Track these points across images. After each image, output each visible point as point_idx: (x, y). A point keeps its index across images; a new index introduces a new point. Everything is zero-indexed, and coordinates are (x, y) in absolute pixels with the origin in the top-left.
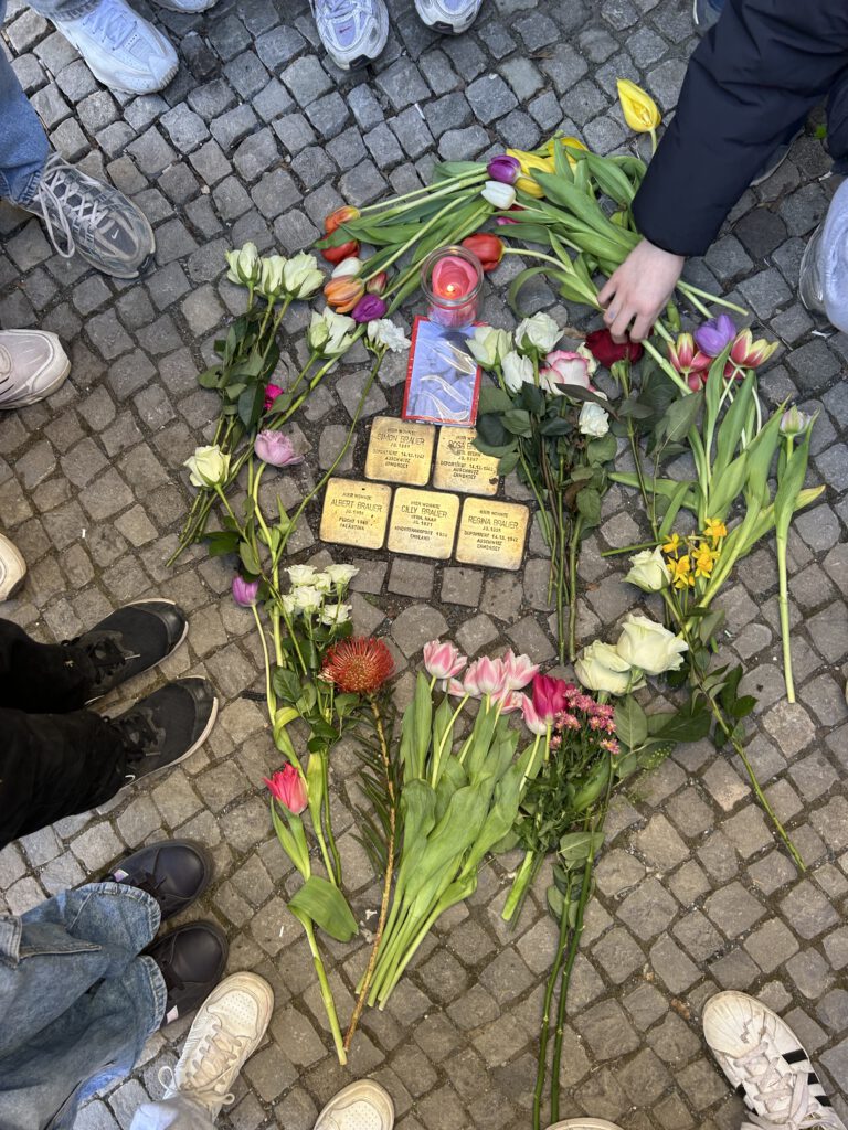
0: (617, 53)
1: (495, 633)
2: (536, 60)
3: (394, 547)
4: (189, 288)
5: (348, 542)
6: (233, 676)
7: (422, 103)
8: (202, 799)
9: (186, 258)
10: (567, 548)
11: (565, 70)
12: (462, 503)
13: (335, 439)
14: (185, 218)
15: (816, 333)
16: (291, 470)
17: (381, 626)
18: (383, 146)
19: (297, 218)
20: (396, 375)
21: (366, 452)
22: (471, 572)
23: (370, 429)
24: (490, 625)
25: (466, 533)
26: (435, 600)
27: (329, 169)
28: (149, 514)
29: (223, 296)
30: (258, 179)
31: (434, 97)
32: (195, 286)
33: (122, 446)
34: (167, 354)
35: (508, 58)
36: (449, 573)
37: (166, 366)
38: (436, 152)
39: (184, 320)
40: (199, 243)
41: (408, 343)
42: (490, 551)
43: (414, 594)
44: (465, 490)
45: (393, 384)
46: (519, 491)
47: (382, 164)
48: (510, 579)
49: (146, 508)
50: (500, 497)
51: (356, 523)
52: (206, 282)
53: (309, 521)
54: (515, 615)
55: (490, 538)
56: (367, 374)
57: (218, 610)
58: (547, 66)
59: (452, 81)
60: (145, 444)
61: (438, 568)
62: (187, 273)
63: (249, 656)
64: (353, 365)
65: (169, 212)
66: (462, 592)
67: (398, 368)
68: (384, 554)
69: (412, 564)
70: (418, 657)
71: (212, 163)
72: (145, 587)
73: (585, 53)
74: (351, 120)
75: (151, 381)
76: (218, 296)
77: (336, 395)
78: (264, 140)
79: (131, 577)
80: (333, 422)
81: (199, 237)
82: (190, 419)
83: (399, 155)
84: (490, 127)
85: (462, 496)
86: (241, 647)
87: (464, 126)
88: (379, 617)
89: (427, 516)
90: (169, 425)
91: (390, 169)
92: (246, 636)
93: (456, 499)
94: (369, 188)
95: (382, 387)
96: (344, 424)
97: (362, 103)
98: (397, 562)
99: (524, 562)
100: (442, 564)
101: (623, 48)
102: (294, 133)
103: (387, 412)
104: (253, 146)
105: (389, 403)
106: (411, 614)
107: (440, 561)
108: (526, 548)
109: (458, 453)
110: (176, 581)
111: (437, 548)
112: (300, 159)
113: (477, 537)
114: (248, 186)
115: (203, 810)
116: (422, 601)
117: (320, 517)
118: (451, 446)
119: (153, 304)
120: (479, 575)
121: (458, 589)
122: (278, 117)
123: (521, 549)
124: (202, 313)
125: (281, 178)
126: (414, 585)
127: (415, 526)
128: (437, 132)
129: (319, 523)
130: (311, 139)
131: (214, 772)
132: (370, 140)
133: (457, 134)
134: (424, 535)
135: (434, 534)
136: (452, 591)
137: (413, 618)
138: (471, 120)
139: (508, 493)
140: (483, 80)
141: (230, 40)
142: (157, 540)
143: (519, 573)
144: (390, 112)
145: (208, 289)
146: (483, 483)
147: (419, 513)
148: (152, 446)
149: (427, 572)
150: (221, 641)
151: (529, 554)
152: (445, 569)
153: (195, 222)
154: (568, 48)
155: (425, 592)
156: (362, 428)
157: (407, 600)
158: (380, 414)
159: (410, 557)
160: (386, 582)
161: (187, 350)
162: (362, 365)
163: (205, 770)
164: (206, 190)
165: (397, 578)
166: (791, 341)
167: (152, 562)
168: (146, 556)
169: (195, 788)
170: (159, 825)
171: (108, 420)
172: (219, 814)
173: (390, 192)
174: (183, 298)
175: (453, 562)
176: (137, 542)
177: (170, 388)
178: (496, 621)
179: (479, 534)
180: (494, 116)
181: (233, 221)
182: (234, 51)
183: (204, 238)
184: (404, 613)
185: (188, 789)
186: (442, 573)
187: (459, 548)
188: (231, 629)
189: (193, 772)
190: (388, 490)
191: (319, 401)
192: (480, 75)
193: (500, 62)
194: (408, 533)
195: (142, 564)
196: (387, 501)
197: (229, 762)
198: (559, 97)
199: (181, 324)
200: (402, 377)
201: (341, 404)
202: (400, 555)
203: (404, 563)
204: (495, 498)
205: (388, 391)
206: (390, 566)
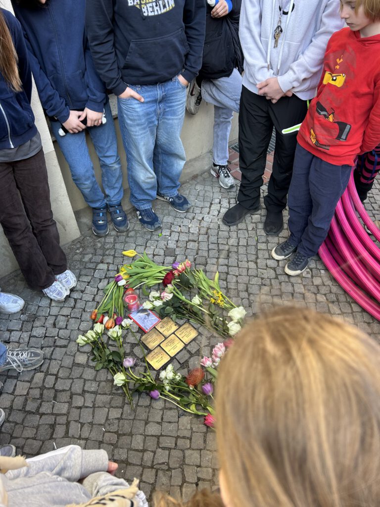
0: (115, 251)
1: (209, 348)
2: (102, 262)
3: (172, 355)
5: (163, 364)
6: (172, 416)
7: (88, 285)
8: (197, 449)
9: (66, 353)
11: (110, 260)
12: (175, 334)
13: (137, 351)
14: (57, 346)
15: (195, 257)
16: (136, 365)
17: (188, 372)
18: (87, 297)
19: (84, 323)
20: (136, 328)
21: (146, 346)
22: (191, 343)
23: (142, 342)
24: (206, 347)
25: (182, 338)
26: (191, 355)
27: (81, 310)
28: (115, 408)
29: (83, 351)
30: (67, 325)
31: (89, 283)
32: (74, 356)
33: (92, 402)
34: (82, 374)
35: (96, 266)
36: (188, 348)
37: (85, 376)
38: (100, 289)
40: (66, 348)
42: (190, 336)
43: (187, 358)
44: (173, 332)
45: (137, 330)
46: (181, 322)
47: (91, 300)
48: (199, 337)
49: (113, 407)
50: (180, 326)
51: (160, 359)
52: (76, 353)
53: (151, 370)
54: (208, 341)
55: (187, 334)
56: (130, 333)
57: (153, 408)
58: (105, 262)
59: (90, 278)
60: (97, 395)
62: (69, 355)
63: (171, 409)
64: (125, 335)
65: (52, 349)
66: (194, 348)
67: (135, 326)
68: (172, 358)
69: (180, 354)
70: (203, 367)
71: (54, 332)
72: (132, 423)
73: (110, 255)
74: (76, 300)
75: (84, 382)
76: (81, 352)
77: (128, 343)
78: (61, 318)
79: (126, 424)
80: (133, 348)
81: (65, 346)
82: (102, 380)
83: (93, 296)
84: (105, 277)
85: (174, 333)
86: (167, 409)
87: (100, 282)
88: (186, 370)
89: (172, 343)
90: (99, 386)
91: (94, 300)
92: (165, 406)
93: (173, 335)
94: (93, 306)
95: (136, 333)
96: (136, 346)
97: (75, 295)
98: (176, 357)
99: (198, 331)
100: (185, 348)
101: (116, 249)
102: (66, 311)
103: (142, 335)
104: (59, 321)
105: (141, 333)
106: (191, 362)
109: (164, 328)
110: (137, 413)
111: (180, 346)
112: (72, 314)
113: (185, 336)
114: (66, 328)
115: (201, 452)
116: (190, 358)
117: (152, 366)
118: (161, 328)
119: (68, 368)
120: (194, 342)
121: (193, 348)
122: (59, 312)
123: (195, 330)
124: (82, 359)
125: (72, 321)
126: (185, 357)
127: (172, 347)
128: (96, 286)
129: (153, 368)
130: (71, 309)
131: (193, 440)
132: (84, 299)
133: (101, 284)
134: (175, 347)
135: (177, 344)
136: (193, 350)
137: (192, 363)
138: (100, 280)
139: (181, 324)
140: (95, 273)
141: (33, 309)
142: (123, 410)
143: (200, 334)
144: (82, 292)
145: (78, 353)
146: (174, 328)
147: (169, 344)
148: (100, 394)
149: (184, 352)
150: (161, 413)
151: (197, 329)
153: (60, 345)
154: (106, 257)
155: (188, 355)
156: (140, 343)
157: (187, 361)
158: (141, 337)
159: (178, 353)
160: (179, 363)
161: (86, 368)
162: (127, 333)
163: (190, 443)
164: (56, 338)
165: (180, 359)
166: (193, 261)
167: (127, 416)
168: (124, 417)
169: (193, 450)
170: (196, 468)
171: (83, 400)
172: (205, 448)
173: (98, 303)
174: (74, 360)
175: (186, 345)
176: (119, 416)
177: (91, 379)
178: (206, 346)
180: (104, 275)
181: (69, 337)
182: (36, 311)
183: (66, 346)
184: (189, 364)
185: (193, 452)
187: (184, 342)
188: (161, 408)
189: (189, 446)
190: (159, 347)
191: (126, 347)
192: (94, 273)
193: (95, 268)
194: (172, 350)
195: (125, 419)
196: (161, 349)
197: (193, 434)
198: (113, 264)
199: (79, 365)
200: (138, 327)
201: (131, 343)
202: (176, 355)
203: (178, 355)
204: (179, 327)
205: (138, 332)
206: (176, 359)
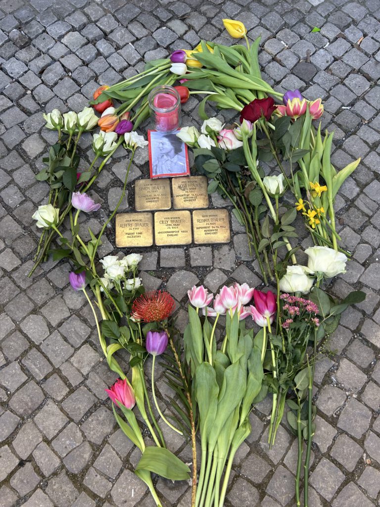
0: (219, 12)
1: (225, 278)
2: (183, 19)
3: (159, 243)
4: (25, 136)
5: (133, 245)
6: (77, 333)
7: (133, 43)
8: (67, 415)
9: (22, 123)
10: (254, 224)
11: (197, 21)
12: (191, 214)
13: (116, 197)
14: (19, 106)
15: (343, 108)
16: (95, 215)
17: (160, 287)
18: (117, 61)
19: (79, 97)
20: (143, 159)
21: (134, 199)
22: (204, 248)
23: (134, 187)
24: (222, 274)
25: (198, 228)
26: (188, 267)
27: (92, 74)
28: (14, 252)
29: (44, 137)
30: (56, 84)
31: (138, 39)
32: (28, 135)
34: (17, 169)
35: (170, 20)
36: (193, 251)
37: (16, 176)
38: (144, 61)
39: (25, 152)
40: (29, 116)
41: (146, 143)
42: (212, 235)
43: (176, 266)
44: (192, 207)
45: (143, 163)
46: (218, 201)
47: (118, 69)
48: (226, 248)
49: (13, 249)
50: (211, 207)
51: (135, 235)
52: (34, 133)
53: (109, 239)
54: (234, 266)
55: (211, 228)
56: (127, 160)
57: (62, 297)
58: (188, 21)
59: (145, 32)
60: (8, 216)
61: (186, 250)
62: (23, 130)
63: (85, 321)
64: (119, 158)
65: (10, 104)
66: (202, 259)
67: (144, 155)
68: (154, 247)
69: (172, 249)
70: (186, 299)
71: (32, 80)
72: (16, 293)
73: (205, 14)
74: (99, 54)
75: (9, 184)
76: (42, 138)
77: (113, 173)
78: (57, 67)
79: (7, 288)
80: (114, 187)
81: (28, 113)
82: (33, 199)
83: (125, 64)
84: (167, 48)
85: (191, 211)
86: (79, 316)
87: (155, 49)
88: (159, 282)
89: (174, 223)
90: (21, 203)
91: (122, 71)
92: (81, 309)
93: (188, 212)
94: (113, 80)
95: (137, 166)
96: (120, 187)
97: (103, 46)
98: (162, 250)
99: (232, 237)
100: (187, 247)
101: (221, 10)
102: (71, 62)
103: (142, 177)
104: (51, 70)
105: (142, 173)
106: (176, 277)
107: (186, 245)
108: (231, 230)
109: (184, 190)
110: (35, 286)
111: (183, 238)
112: (76, 72)
113: (204, 229)
114: (51, 88)
115: (69, 422)
116: (181, 268)
117: (115, 235)
118: (179, 187)
119: (6, 147)
120: (209, 249)
121: (199, 258)
122: (62, 57)
123: (229, 231)
124: (33, 147)
125: (68, 82)
126: (175, 261)
127: (169, 230)
128: (142, 52)
129: (115, 239)
130: (81, 63)
131: (73, 395)
132: (109, 60)
133: (152, 52)
134: (174, 233)
135: (180, 232)
136: (197, 259)
137: (178, 279)
138: (158, 46)
139: (215, 205)
140: (160, 30)
141: (34, 30)
142: (21, 265)
143: (231, 244)
144: (118, 48)
145: (36, 135)
146: (200, 203)
147: (169, 223)
148: (13, 217)
149: (181, 252)
150: (67, 314)
151: (233, 233)
152: (190, 249)
153: (25, 106)
154: (196, 13)
155: (182, 263)
156: (130, 188)
157: (172, 270)
158: (138, 179)
159: (170, 247)
160: (158, 262)
161: (27, 165)
162: (124, 157)
163: (67, 395)
164: (29, 92)
165: (165, 258)
166: (334, 112)
167: (20, 278)
168: (15, 275)
169: (62, 410)
170: (41, 439)
172: (80, 423)
173: (124, 79)
174: (23, 141)
175: (193, 244)
176: (9, 269)
177: (21, 185)
178: (224, 271)
179: (205, 227)
180: (168, 43)
181: (46, 103)
182: (36, 34)
183: (30, 113)
184: (172, 277)
185: (58, 411)
186: (189, 251)
187: (196, 236)
188: (72, 307)
189: (59, 399)
190: (150, 215)
191: (104, 178)
192: (158, 28)
193: (166, 22)
194: (166, 234)
195: (14, 281)
196: (151, 221)
197: (82, 387)
198: (197, 33)
199: (23, 154)
200: (147, 159)
201: (116, 177)
202: (164, 247)
203: (167, 250)
204: (209, 208)
205: (141, 167)
206: (159, 253)
